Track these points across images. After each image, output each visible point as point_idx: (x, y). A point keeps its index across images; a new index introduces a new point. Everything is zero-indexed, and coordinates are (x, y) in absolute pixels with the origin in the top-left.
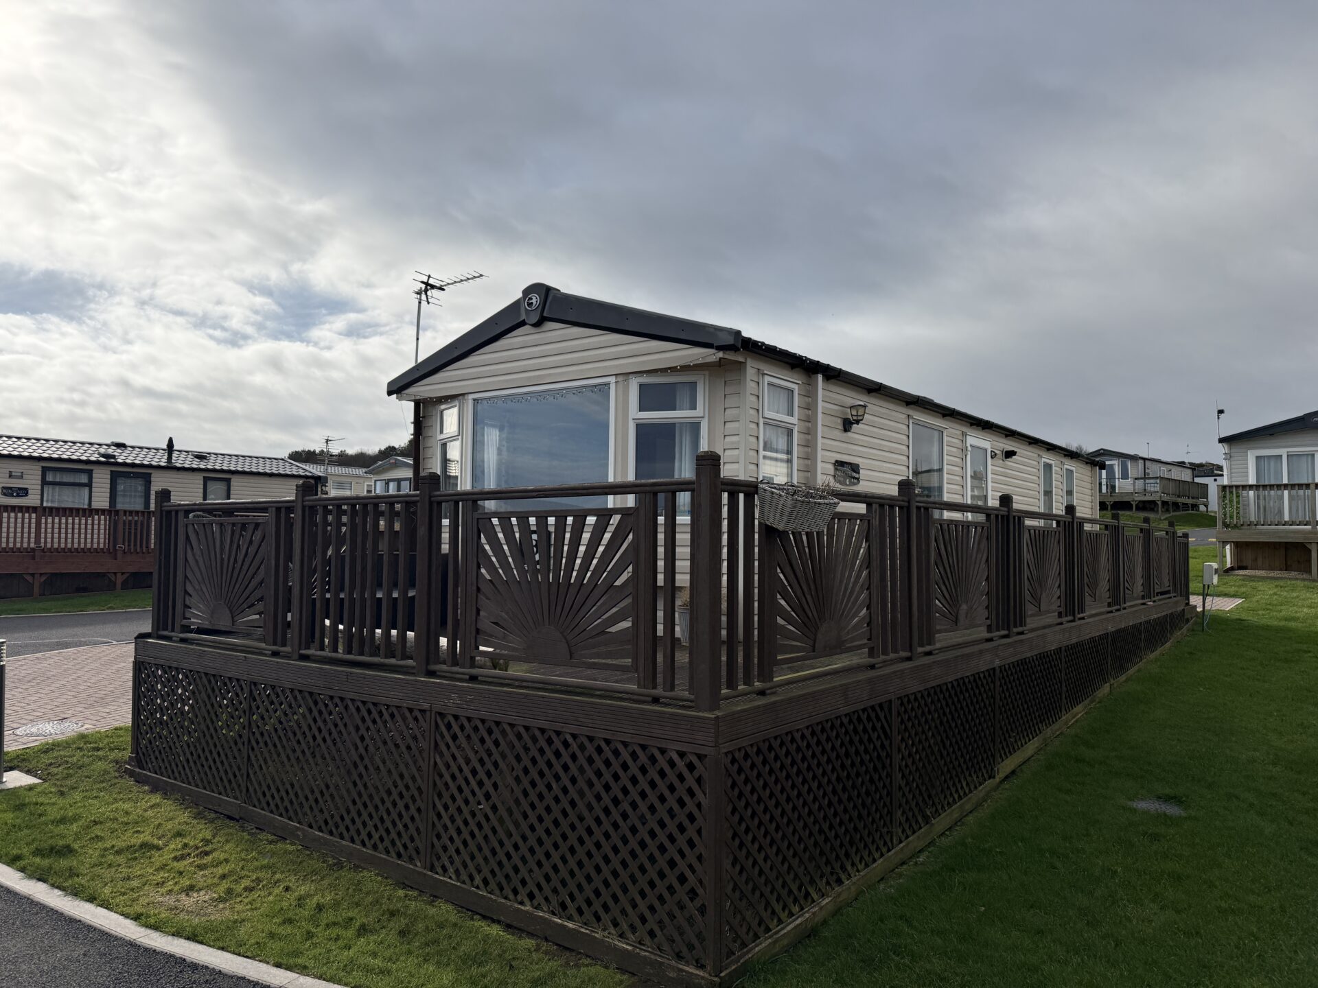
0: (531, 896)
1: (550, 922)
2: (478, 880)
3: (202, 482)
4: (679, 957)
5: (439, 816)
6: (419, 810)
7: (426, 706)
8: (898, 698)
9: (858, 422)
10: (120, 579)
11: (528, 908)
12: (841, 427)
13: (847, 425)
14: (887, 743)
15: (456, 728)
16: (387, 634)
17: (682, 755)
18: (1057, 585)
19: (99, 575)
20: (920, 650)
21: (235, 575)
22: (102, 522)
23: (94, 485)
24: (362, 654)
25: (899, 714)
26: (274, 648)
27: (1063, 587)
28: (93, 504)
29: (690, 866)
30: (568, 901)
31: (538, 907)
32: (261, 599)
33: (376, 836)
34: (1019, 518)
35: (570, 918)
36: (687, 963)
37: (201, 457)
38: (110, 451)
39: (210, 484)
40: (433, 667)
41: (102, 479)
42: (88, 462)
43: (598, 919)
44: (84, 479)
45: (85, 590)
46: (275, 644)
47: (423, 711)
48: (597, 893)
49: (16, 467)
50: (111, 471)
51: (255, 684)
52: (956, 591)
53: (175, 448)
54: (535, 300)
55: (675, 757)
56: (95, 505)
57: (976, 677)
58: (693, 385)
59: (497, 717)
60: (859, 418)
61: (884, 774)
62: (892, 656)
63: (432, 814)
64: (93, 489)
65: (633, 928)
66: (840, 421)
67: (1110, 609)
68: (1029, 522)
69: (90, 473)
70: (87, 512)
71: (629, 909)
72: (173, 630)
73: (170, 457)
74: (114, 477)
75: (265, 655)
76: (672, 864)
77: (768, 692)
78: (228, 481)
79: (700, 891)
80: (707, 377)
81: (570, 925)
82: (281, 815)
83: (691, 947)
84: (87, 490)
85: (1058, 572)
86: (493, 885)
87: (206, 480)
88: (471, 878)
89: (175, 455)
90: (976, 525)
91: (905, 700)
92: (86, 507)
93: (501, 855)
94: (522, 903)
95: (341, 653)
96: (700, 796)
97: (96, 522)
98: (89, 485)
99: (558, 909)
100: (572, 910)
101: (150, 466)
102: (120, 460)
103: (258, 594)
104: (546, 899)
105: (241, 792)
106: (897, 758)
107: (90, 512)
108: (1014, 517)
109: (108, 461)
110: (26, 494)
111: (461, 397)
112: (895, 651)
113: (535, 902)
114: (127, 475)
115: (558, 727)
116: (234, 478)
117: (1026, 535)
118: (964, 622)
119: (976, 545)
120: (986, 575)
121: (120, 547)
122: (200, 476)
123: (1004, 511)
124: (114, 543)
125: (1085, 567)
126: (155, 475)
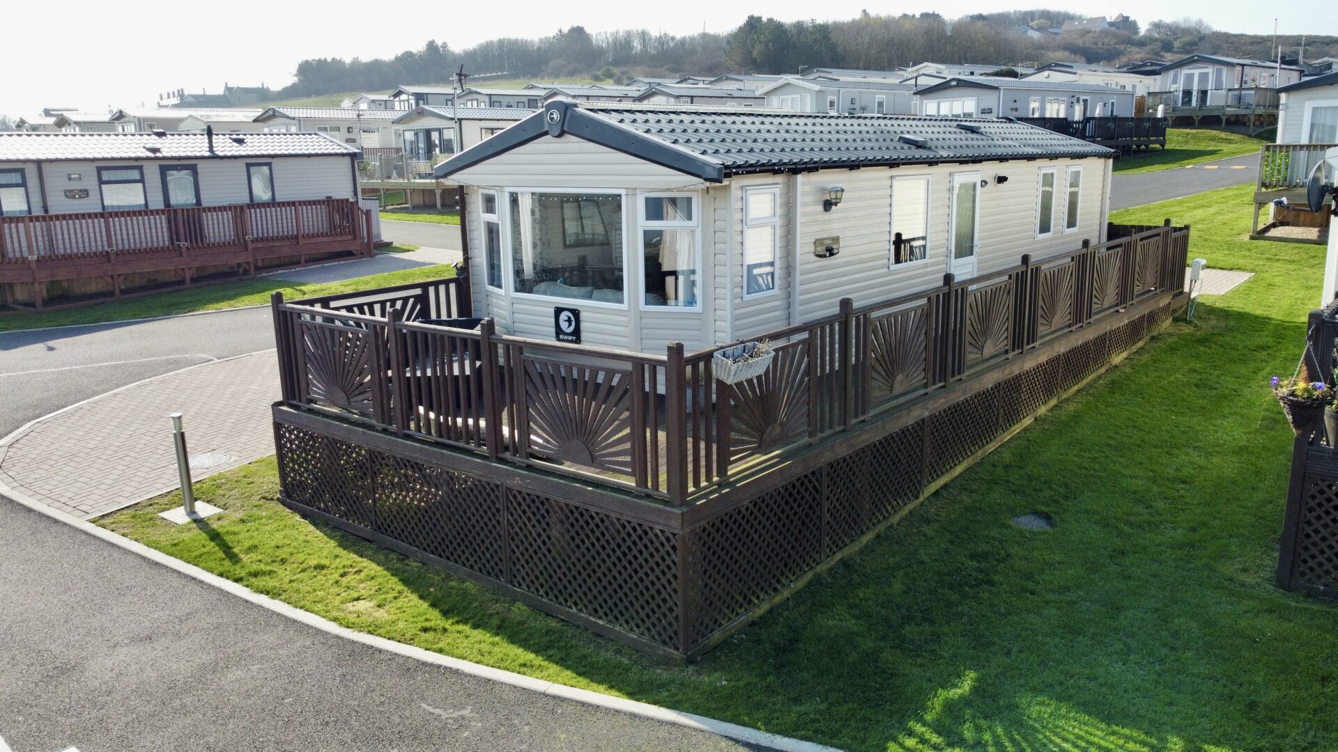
0: (576, 604)
1: (588, 620)
2: (542, 592)
3: (245, 168)
4: (664, 643)
5: (513, 551)
6: (500, 547)
7: (499, 483)
8: (829, 464)
9: (836, 204)
10: (188, 275)
11: (574, 610)
12: (822, 208)
13: (828, 205)
14: (817, 496)
15: (520, 499)
16: (465, 422)
17: (662, 532)
18: (1005, 328)
20: (854, 421)
22: (164, 221)
23: (146, 181)
24: (449, 438)
25: (829, 475)
26: (384, 426)
27: (1011, 328)
28: (149, 203)
29: (669, 595)
30: (599, 608)
31: (581, 610)
32: (370, 389)
33: (472, 560)
34: (963, 288)
35: (600, 618)
36: (670, 648)
37: (239, 141)
38: (152, 142)
39: (253, 169)
40: (501, 455)
41: (152, 174)
42: (137, 159)
43: (617, 619)
44: (136, 175)
45: (155, 282)
46: (383, 423)
47: (497, 486)
48: (616, 605)
49: (74, 170)
50: (160, 165)
51: (374, 452)
52: (892, 367)
53: (214, 133)
55: (659, 533)
56: (151, 204)
57: (904, 432)
58: (689, 199)
59: (548, 496)
60: (838, 200)
61: (814, 518)
62: (828, 432)
63: (508, 550)
64: (147, 185)
65: (638, 626)
66: (820, 204)
67: (1069, 329)
68: (972, 287)
69: (141, 169)
71: (635, 616)
73: (211, 146)
74: (164, 170)
75: (377, 431)
76: (659, 592)
78: (270, 166)
79: (675, 608)
80: (700, 194)
81: (600, 622)
82: (403, 541)
83: (671, 638)
84: (141, 185)
85: (1005, 319)
86: (551, 596)
87: (248, 166)
88: (537, 590)
89: (214, 140)
90: (916, 309)
91: (835, 464)
92: (143, 206)
93: (555, 579)
94: (570, 607)
95: (434, 437)
96: (674, 557)
97: (158, 223)
98: (142, 181)
99: (592, 612)
100: (601, 613)
101: (195, 158)
102: (167, 155)
104: (585, 606)
105: (371, 523)
106: (826, 505)
107: (148, 211)
108: (957, 291)
109: (156, 156)
110: (87, 195)
111: (498, 188)
112: (831, 427)
113: (579, 607)
114: (175, 168)
115: (587, 507)
116: (275, 162)
117: (971, 299)
118: (898, 389)
119: (915, 325)
120: (924, 344)
121: (184, 244)
122: (242, 163)
123: (946, 289)
124: (178, 240)
125: (1041, 303)
126: (201, 167)
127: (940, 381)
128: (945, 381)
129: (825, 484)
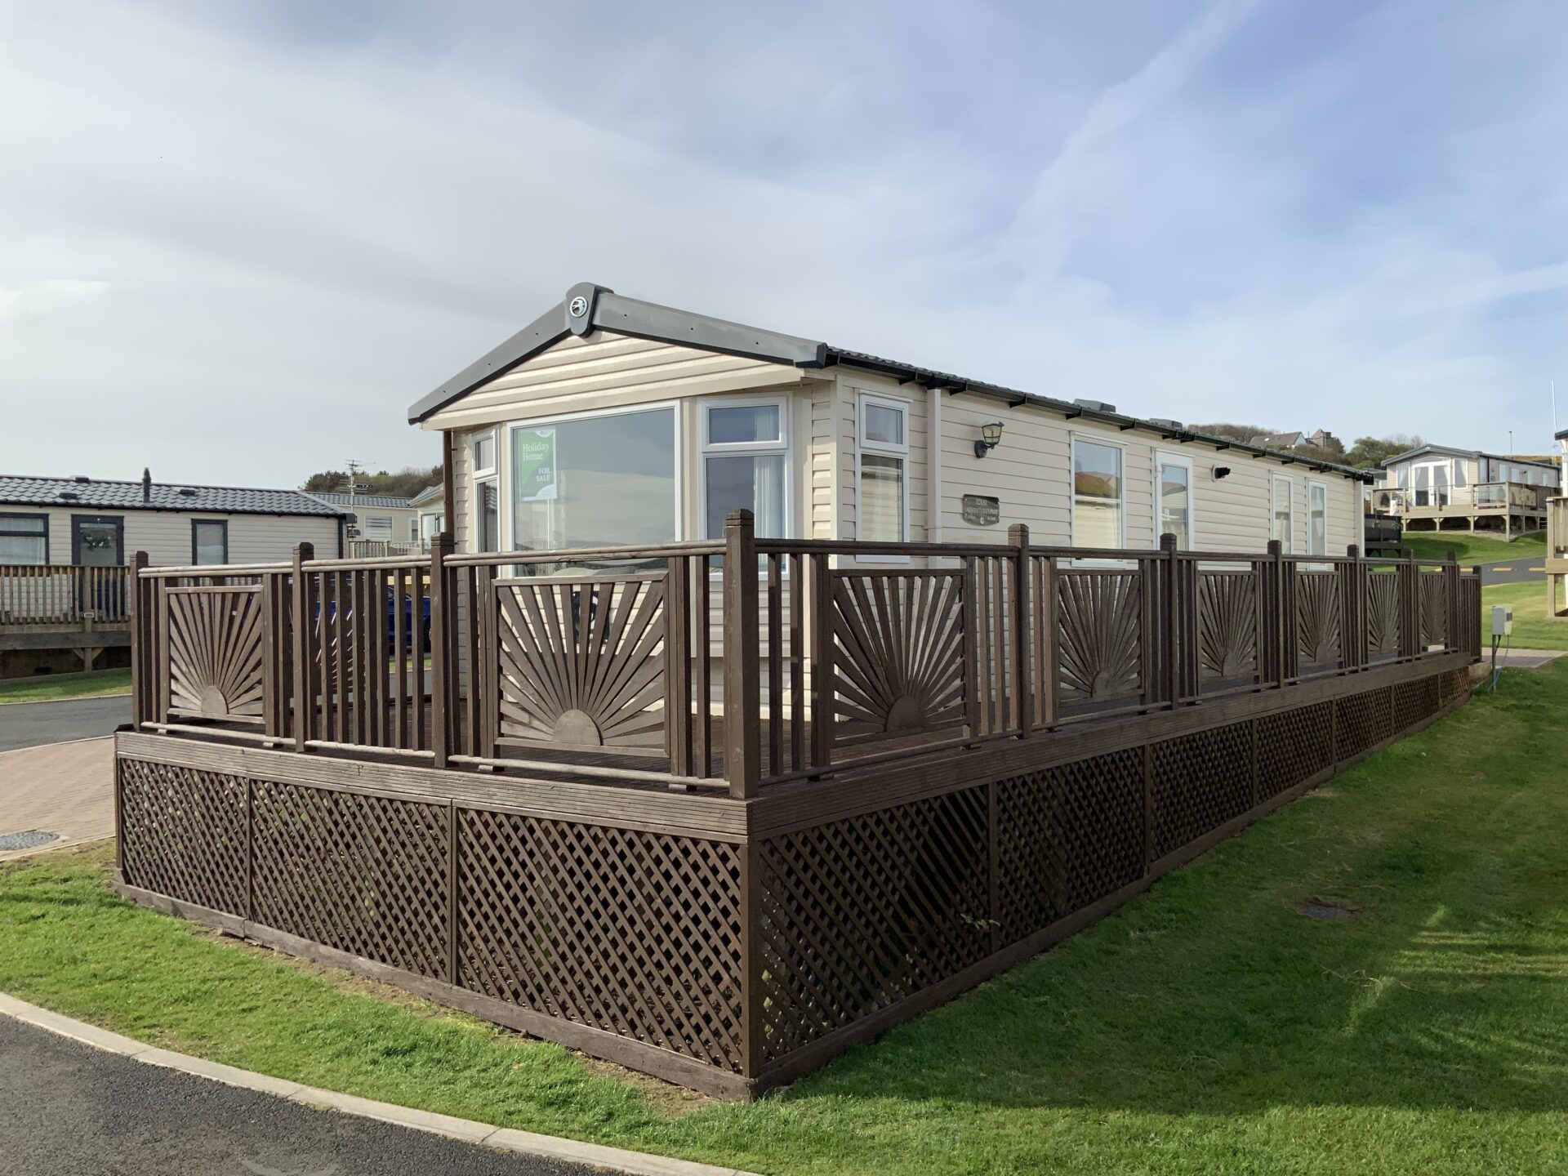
0: (563, 1007)
2: (507, 992)
3: (190, 526)
4: (715, 1062)
5: (465, 924)
6: (442, 919)
7: (446, 801)
8: (999, 783)
9: (992, 445)
10: (89, 657)
12: (972, 452)
13: (981, 449)
14: (981, 834)
15: (479, 826)
16: (401, 714)
17: (714, 844)
18: (1252, 641)
19: (62, 651)
21: (229, 655)
22: (65, 582)
23: (51, 534)
25: (999, 801)
26: (276, 739)
27: (1261, 645)
28: (51, 559)
29: (725, 965)
30: (602, 1010)
32: (259, 682)
33: (397, 950)
34: (1189, 562)
36: (725, 1070)
37: (187, 492)
38: (69, 490)
39: (200, 528)
41: (61, 524)
42: (41, 504)
43: (633, 1027)
44: (38, 526)
45: (46, 671)
46: (277, 734)
47: (443, 807)
50: (73, 516)
51: (255, 782)
52: (1091, 655)
53: (153, 481)
54: (582, 302)
55: (708, 848)
56: (53, 561)
57: (1115, 757)
58: (775, 409)
60: (995, 440)
61: (978, 870)
63: (457, 923)
64: (51, 540)
65: (668, 1034)
66: (971, 445)
67: (1341, 671)
68: (1203, 566)
69: (45, 517)
70: (45, 570)
72: (158, 721)
73: (147, 494)
74: (77, 522)
75: (266, 748)
76: (707, 963)
77: (823, 777)
78: (224, 523)
80: (791, 399)
83: (727, 1052)
84: (43, 539)
85: (1252, 627)
86: (523, 997)
87: (195, 522)
88: (501, 990)
89: (153, 490)
90: (1124, 573)
91: (1009, 785)
92: (43, 563)
96: (734, 890)
97: (57, 582)
98: (45, 534)
99: (592, 1019)
100: (606, 1018)
101: (123, 508)
102: (83, 502)
103: (255, 676)
104: (580, 1009)
105: (245, 908)
106: (997, 851)
107: (49, 569)
108: (1180, 561)
109: (67, 502)
111: (497, 426)
113: (568, 1013)
114: (92, 520)
115: (590, 821)
116: (233, 522)
117: (1201, 582)
118: (1101, 694)
119: (1122, 602)
120: (1137, 634)
121: (89, 614)
122: (185, 520)
123: (1165, 555)
124: (81, 609)
125: (1299, 619)
126: (130, 519)
127: (1164, 699)
128: (1171, 699)
129: (993, 818)
